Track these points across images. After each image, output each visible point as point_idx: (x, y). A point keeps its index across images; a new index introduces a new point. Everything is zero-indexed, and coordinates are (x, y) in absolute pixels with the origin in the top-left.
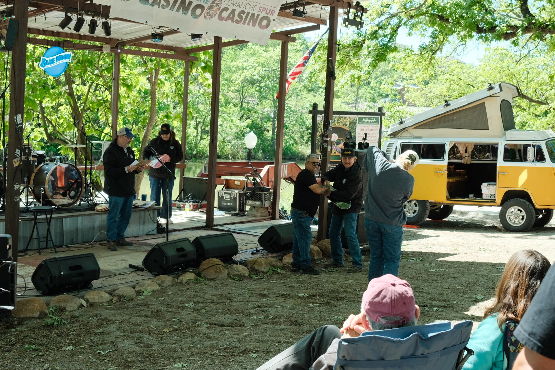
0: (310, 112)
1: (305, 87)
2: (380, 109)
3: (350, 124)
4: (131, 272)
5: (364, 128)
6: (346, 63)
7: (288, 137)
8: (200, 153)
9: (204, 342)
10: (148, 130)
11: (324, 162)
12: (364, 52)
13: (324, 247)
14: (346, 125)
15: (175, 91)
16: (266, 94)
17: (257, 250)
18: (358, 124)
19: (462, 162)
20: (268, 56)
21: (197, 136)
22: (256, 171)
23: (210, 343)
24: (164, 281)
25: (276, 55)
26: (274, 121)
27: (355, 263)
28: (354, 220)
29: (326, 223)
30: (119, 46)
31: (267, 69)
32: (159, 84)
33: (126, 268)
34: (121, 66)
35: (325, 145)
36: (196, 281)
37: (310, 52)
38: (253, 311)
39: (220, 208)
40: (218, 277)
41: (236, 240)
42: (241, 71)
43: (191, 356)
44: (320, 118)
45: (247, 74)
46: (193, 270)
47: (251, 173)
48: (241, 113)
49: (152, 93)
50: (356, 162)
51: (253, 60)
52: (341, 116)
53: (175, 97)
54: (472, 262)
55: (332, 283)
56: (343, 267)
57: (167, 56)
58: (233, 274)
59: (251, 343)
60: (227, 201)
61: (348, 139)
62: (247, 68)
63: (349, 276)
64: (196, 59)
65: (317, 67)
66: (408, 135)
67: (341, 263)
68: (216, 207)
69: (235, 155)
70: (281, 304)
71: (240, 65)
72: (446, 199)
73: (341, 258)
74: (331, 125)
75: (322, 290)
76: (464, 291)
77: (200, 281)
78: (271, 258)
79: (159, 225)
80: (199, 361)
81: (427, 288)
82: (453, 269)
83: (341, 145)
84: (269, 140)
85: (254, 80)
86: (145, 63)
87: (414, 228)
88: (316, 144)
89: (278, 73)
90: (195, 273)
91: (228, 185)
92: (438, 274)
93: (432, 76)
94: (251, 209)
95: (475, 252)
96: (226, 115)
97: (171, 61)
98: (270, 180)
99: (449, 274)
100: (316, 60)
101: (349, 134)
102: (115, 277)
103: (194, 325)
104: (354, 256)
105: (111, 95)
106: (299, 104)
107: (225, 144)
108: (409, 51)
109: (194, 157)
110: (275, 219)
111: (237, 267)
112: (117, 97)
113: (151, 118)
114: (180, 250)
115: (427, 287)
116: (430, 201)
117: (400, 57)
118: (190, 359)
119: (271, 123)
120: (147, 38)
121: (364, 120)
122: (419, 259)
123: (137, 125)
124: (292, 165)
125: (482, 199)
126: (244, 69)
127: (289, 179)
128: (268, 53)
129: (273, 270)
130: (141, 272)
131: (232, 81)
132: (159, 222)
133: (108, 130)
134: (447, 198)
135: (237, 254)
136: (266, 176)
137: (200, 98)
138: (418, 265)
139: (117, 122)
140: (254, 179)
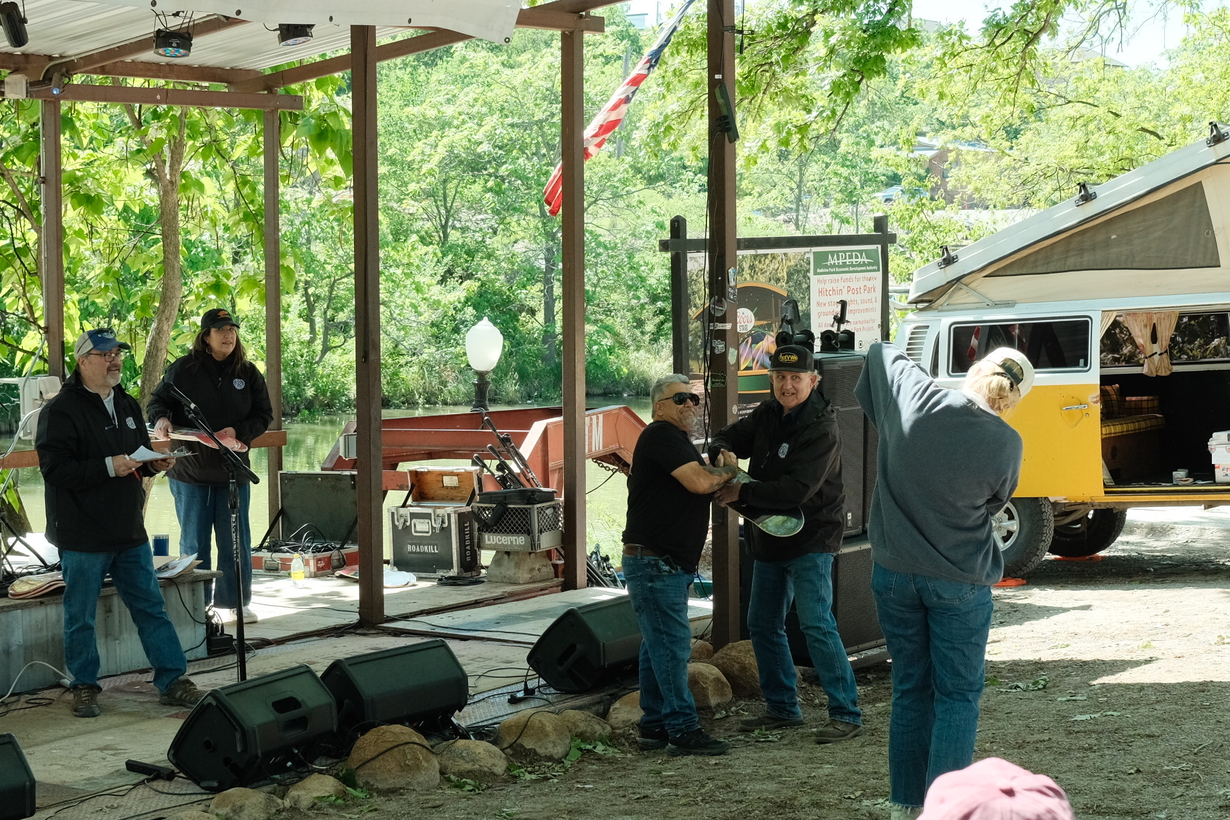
0: (664, 246)
1: (638, 171)
2: (880, 223)
3: (790, 275)
4: (135, 786)
5: (835, 285)
6: (764, 86)
7: (595, 328)
8: (324, 395)
10: (159, 331)
11: (718, 397)
12: (816, 48)
13: (737, 666)
14: (778, 280)
15: (237, 205)
16: (517, 197)
17: (526, 690)
18: (816, 273)
19: (1145, 370)
20: (517, 82)
21: (312, 341)
22: (505, 441)
24: (241, 808)
25: (541, 75)
26: (548, 282)
27: (837, 710)
28: (822, 576)
29: (738, 588)
30: (56, 76)
31: (516, 120)
32: (186, 187)
33: (118, 773)
34: (64, 140)
35: (719, 347)
36: (343, 802)
37: (649, 61)
39: (402, 563)
40: (409, 784)
41: (460, 660)
42: (435, 133)
44: (697, 263)
45: (456, 138)
46: (331, 766)
47: (490, 448)
48: (446, 260)
49: (167, 217)
50: (819, 392)
51: (471, 96)
52: (760, 252)
53: (237, 224)
54: (1201, 684)
55: (770, 777)
56: (800, 723)
57: (205, 100)
58: (456, 769)
60: (421, 541)
61: (789, 322)
62: (455, 123)
63: (819, 751)
64: (297, 102)
65: (673, 104)
66: (973, 299)
67: (794, 713)
68: (387, 562)
69: (433, 394)
71: (432, 113)
72: (1102, 490)
73: (793, 697)
74: (732, 284)
75: (741, 802)
76: (1186, 779)
77: (354, 798)
78: (572, 712)
79: (213, 630)
81: (1069, 775)
82: (1144, 710)
83: (769, 343)
84: (535, 341)
85: (480, 156)
86: (138, 123)
87: (1010, 587)
88: (688, 344)
89: (554, 132)
90: (336, 776)
91: (420, 489)
92: (1100, 728)
93: (1032, 110)
94: (497, 561)
95: (1208, 652)
96: (399, 272)
97: (217, 117)
98: (550, 465)
99: (1134, 727)
100: (668, 85)
101: (790, 308)
102: (85, 805)
104: (832, 691)
105: (38, 230)
106: (621, 224)
107: (402, 361)
108: (955, 38)
109: (306, 408)
110: (575, 588)
111: (467, 748)
112: (56, 236)
113: (166, 296)
114: (287, 704)
115: (1070, 771)
116: (1052, 500)
117: (926, 60)
119: (539, 286)
120: (141, 45)
121: (831, 261)
122: (1035, 683)
123: (122, 318)
124: (618, 415)
125: (1215, 483)
126: (445, 125)
127: (611, 459)
128: (516, 71)
129: (580, 749)
130: (167, 783)
131: (410, 164)
132: (214, 621)
133: (32, 340)
134: (1105, 486)
135: (466, 704)
136: (540, 454)
137: (315, 223)
138: (1035, 704)
139: (61, 312)
140: (501, 467)
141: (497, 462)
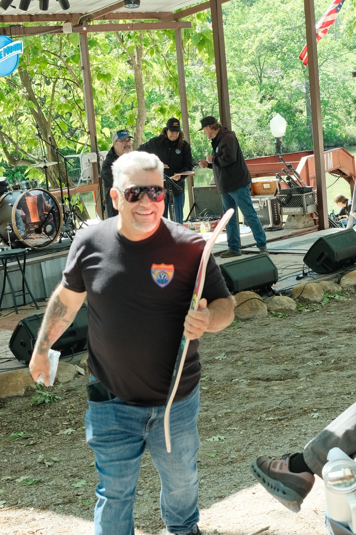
1: (345, 45)
7: (330, 117)
9: (245, 404)
10: (138, 130)
16: (292, 61)
17: (304, 274)
20: (288, 9)
22: (289, 167)
23: (253, 405)
25: (298, 5)
26: (307, 98)
30: (84, 22)
31: (289, 27)
32: (145, 67)
38: (307, 356)
40: (255, 315)
41: (274, 263)
42: (253, 35)
43: (230, 425)
45: (263, 37)
47: (283, 170)
48: (262, 92)
49: (138, 81)
51: (268, 17)
57: (149, 27)
58: (274, 309)
59: (310, 399)
62: (262, 30)
64: (189, 25)
68: (242, 223)
69: (260, 151)
70: (345, 342)
71: (251, 27)
78: (324, 282)
80: (240, 431)
84: (304, 124)
85: (274, 44)
89: (304, 31)
91: (254, 190)
94: (289, 220)
96: (241, 98)
98: (310, 176)
103: (229, 383)
105: (83, 92)
106: (338, 69)
110: (324, 229)
111: (279, 299)
112: (90, 93)
113: (140, 115)
118: (228, 429)
119: (304, 100)
124: (339, 152)
126: (257, 32)
127: (337, 172)
129: (328, 298)
131: (243, 50)
135: (277, 281)
136: (305, 171)
139: (94, 125)
140: (288, 178)
141: (286, 176)
